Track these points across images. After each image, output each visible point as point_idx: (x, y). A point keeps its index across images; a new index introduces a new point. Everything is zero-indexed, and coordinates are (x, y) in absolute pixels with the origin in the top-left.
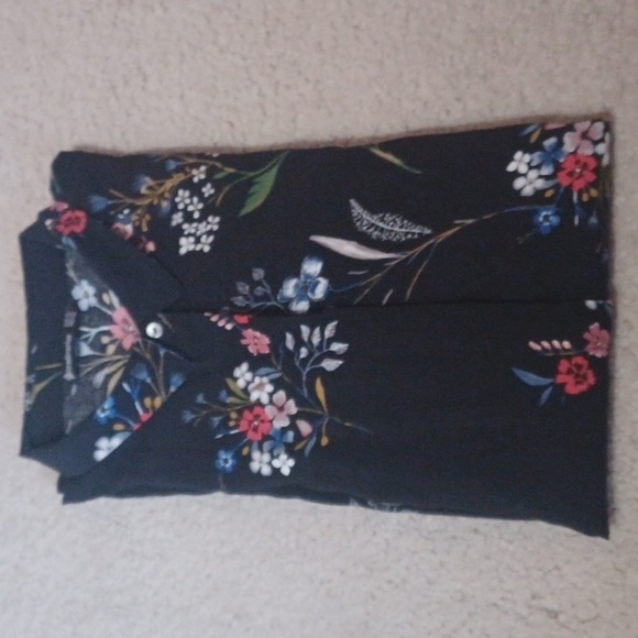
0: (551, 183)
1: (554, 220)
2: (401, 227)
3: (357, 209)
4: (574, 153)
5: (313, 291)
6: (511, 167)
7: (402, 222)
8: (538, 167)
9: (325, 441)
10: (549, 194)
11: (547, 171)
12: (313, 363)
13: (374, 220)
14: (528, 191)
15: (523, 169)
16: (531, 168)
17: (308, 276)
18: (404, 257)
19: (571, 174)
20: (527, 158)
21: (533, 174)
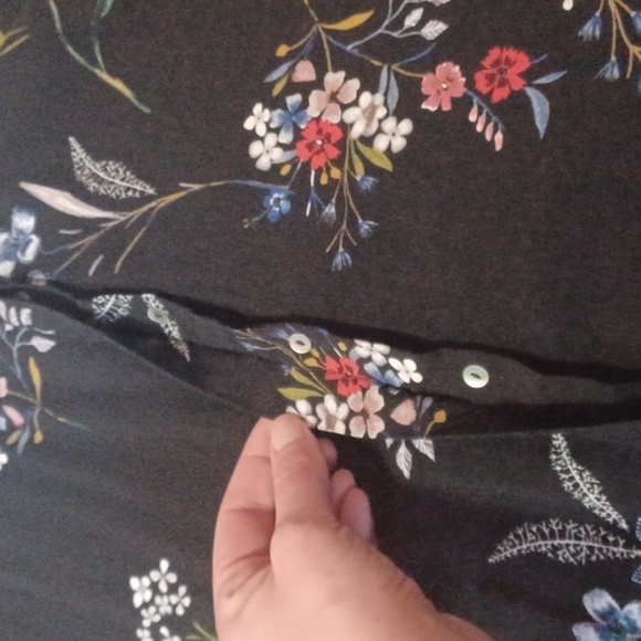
0: (290, 155)
1: (285, 206)
2: (123, 180)
3: (78, 153)
4: (318, 119)
5: (23, 251)
6: (249, 124)
7: (125, 173)
8: (277, 131)
9: (39, 437)
10: (285, 171)
11: (286, 137)
12: (22, 339)
13: (96, 168)
14: (264, 164)
15: (261, 131)
16: (269, 130)
17: (21, 232)
18: (123, 218)
19: (310, 146)
20: (267, 114)
21: (271, 139)
